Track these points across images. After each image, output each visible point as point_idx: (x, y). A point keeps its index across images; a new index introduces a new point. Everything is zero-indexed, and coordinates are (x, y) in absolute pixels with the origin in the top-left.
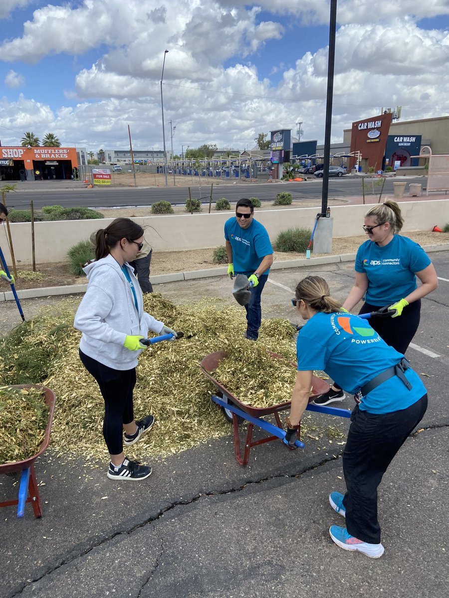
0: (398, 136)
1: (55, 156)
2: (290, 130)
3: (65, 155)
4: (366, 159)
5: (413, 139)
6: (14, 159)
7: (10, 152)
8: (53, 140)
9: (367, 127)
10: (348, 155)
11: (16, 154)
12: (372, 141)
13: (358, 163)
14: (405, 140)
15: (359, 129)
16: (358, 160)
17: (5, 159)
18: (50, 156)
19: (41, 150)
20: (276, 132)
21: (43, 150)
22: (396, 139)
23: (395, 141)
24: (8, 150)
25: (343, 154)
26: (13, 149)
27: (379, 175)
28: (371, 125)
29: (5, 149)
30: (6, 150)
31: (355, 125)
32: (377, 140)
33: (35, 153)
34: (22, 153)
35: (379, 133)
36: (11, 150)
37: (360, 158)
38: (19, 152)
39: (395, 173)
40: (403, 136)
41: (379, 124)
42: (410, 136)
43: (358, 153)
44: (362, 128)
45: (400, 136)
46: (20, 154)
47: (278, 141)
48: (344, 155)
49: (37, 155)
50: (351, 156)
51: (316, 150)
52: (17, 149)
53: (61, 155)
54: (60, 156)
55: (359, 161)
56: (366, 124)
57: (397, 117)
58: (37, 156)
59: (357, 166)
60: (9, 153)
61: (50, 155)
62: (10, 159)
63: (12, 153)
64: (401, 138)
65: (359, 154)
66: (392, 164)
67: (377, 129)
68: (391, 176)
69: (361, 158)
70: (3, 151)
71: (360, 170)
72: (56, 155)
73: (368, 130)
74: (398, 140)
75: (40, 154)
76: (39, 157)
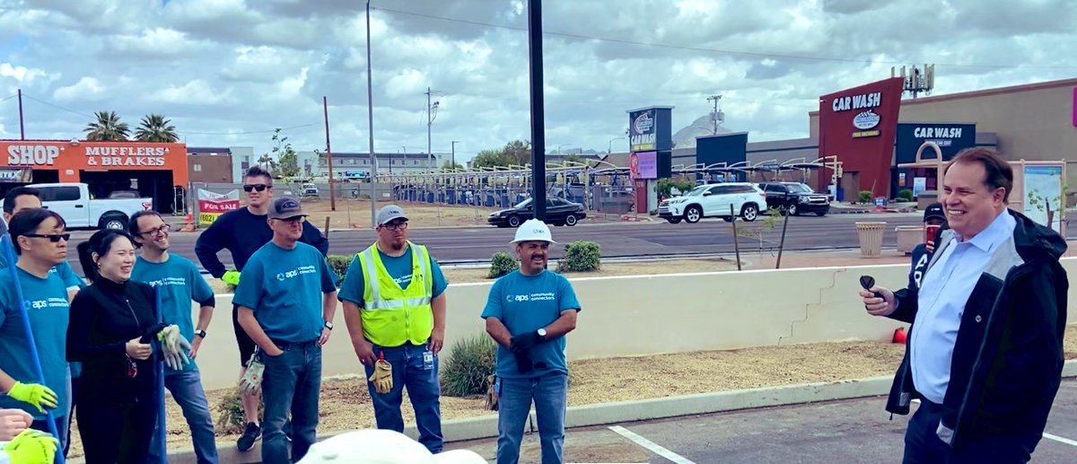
0: (921, 126)
1: (135, 162)
2: (670, 109)
3: (158, 159)
4: (854, 173)
5: (958, 133)
6: (35, 168)
7: (27, 151)
8: (161, 129)
9: (851, 104)
10: (811, 164)
11: (40, 157)
12: (864, 134)
13: (834, 181)
14: (939, 133)
15: (835, 109)
16: (835, 176)
17: (14, 168)
18: (124, 161)
19: (102, 149)
20: (639, 113)
21: (108, 149)
22: (919, 133)
23: (917, 135)
24: (23, 148)
25: (802, 161)
26: (34, 145)
27: (879, 207)
28: (859, 102)
29: (16, 145)
30: (17, 148)
31: (827, 101)
32: (875, 133)
33: (88, 153)
34: (56, 155)
35: (878, 118)
36: (30, 148)
37: (838, 172)
38: (50, 152)
39: (915, 204)
40: (934, 126)
41: (876, 99)
42: (950, 126)
43: (832, 160)
44: (841, 107)
45: (927, 126)
46: (50, 156)
47: (645, 133)
48: (804, 164)
49: (91, 159)
50: (817, 167)
51: (746, 152)
52: (45, 145)
53: (149, 159)
54: (146, 161)
55: (839, 179)
56: (848, 99)
57: (926, 87)
58: (91, 161)
59: (833, 189)
60: (24, 155)
61: (124, 158)
62: (24, 167)
63: (30, 155)
64: (930, 130)
65: (835, 163)
66: (909, 185)
67: (873, 109)
68: (904, 211)
69: (841, 170)
70: (11, 149)
71: (840, 199)
72: (138, 159)
73: (854, 112)
74: (923, 134)
75: (98, 158)
76: (95, 163)
